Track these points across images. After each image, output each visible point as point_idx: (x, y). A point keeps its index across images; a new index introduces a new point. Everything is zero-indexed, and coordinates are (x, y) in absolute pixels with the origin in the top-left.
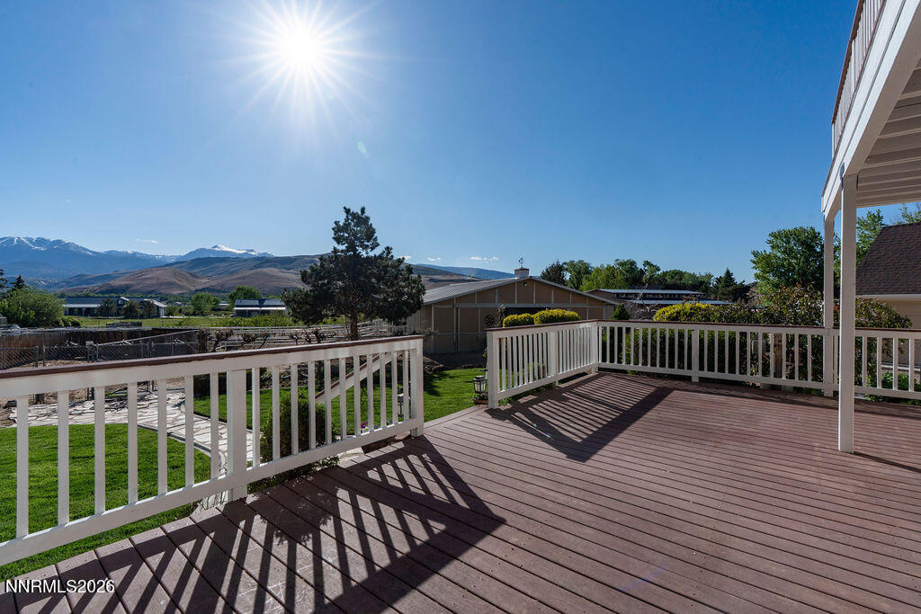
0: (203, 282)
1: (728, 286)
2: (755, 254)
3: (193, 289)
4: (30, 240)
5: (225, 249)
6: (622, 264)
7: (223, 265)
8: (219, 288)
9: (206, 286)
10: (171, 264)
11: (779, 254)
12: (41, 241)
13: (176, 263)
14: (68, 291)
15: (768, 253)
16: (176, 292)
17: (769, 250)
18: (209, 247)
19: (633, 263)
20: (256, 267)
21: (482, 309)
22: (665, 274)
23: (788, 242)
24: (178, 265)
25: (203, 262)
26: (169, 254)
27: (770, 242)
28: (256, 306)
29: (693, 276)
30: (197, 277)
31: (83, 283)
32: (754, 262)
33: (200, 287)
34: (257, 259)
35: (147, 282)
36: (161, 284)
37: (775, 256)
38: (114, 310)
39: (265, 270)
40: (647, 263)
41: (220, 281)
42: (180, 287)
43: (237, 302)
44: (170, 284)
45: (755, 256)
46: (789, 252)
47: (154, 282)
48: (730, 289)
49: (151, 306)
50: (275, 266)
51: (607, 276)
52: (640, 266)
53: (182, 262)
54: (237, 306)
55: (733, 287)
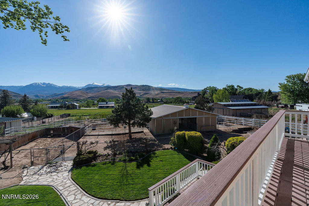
0: (90, 95)
1: (270, 95)
2: (280, 84)
3: (87, 97)
4: (41, 83)
5: (96, 84)
6: (229, 87)
7: (96, 89)
8: (95, 97)
9: (91, 96)
10: (81, 89)
11: (290, 84)
12: (44, 84)
13: (82, 89)
14: (52, 98)
15: (285, 83)
16: (82, 98)
17: (286, 83)
18: (91, 84)
19: (233, 86)
20: (106, 90)
21: (172, 119)
22: (245, 89)
23: (294, 80)
24: (82, 90)
25: (90, 88)
26: (80, 86)
27: (286, 80)
28: (105, 104)
29: (256, 90)
30: (88, 93)
31: (56, 96)
32: (280, 87)
33: (89, 96)
34: (106, 87)
35: (74, 95)
36: (78, 96)
37: (289, 85)
38: (64, 107)
39: (108, 90)
40: (238, 86)
41: (95, 94)
42: (83, 97)
43: (99, 103)
44: (81, 96)
45: (280, 85)
46: (294, 83)
47: (76, 95)
48: (270, 96)
49: (74, 105)
50: (111, 89)
51: (223, 93)
52: (236, 87)
53: (84, 89)
54: (99, 105)
55: (272, 96)
